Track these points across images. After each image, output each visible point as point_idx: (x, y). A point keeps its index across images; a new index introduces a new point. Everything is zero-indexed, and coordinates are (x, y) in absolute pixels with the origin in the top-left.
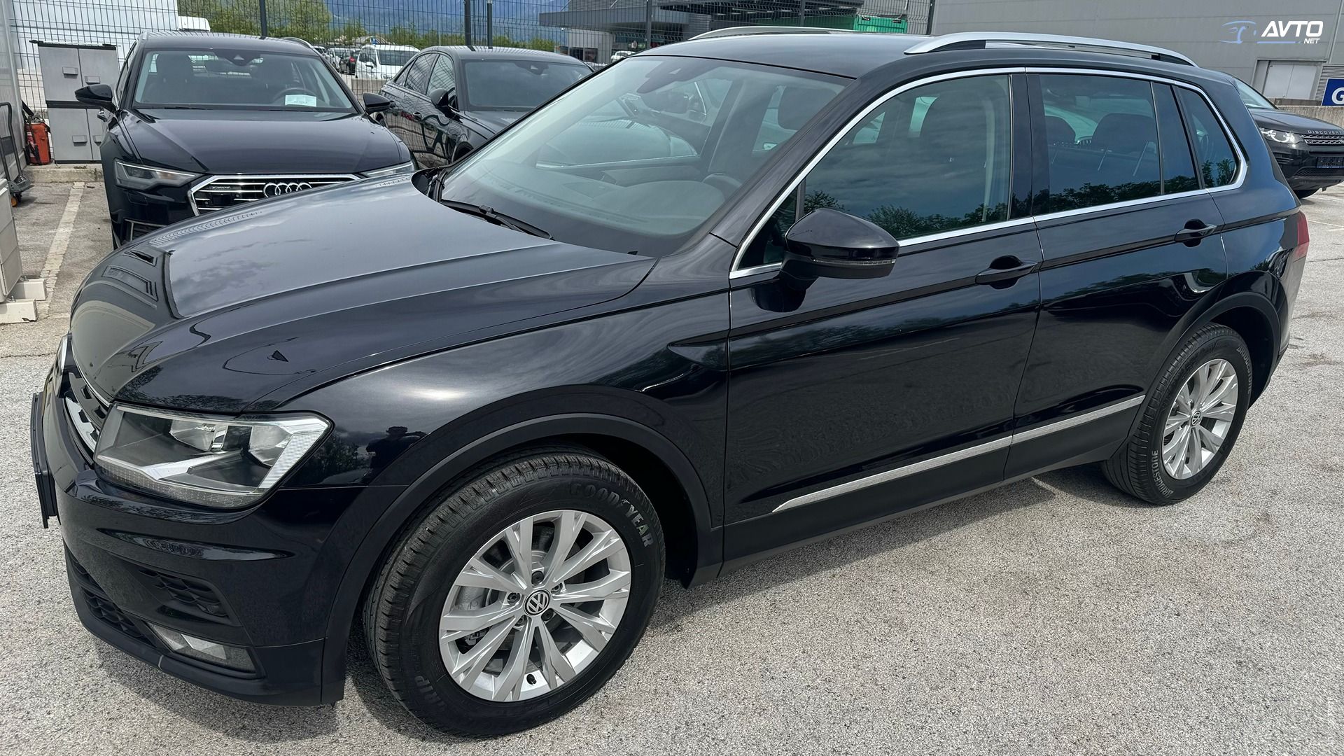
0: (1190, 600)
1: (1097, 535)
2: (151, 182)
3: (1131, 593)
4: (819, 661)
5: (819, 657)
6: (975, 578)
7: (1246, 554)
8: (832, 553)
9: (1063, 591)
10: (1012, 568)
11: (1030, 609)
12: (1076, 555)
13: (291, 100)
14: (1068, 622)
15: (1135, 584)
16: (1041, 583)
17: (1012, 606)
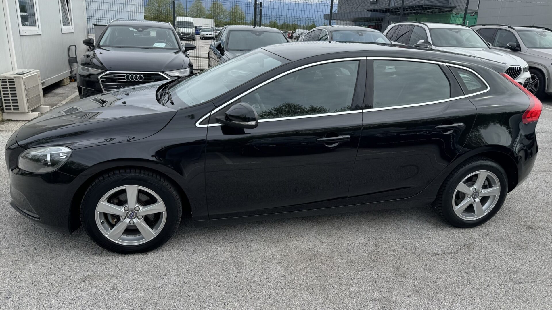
0: (387, 276)
1: (372, 241)
2: (88, 73)
3: (361, 268)
4: (190, 275)
5: (191, 273)
6: (293, 251)
7: (440, 260)
8: (242, 233)
9: (329, 262)
10: (315, 249)
11: (305, 267)
12: (351, 248)
13: (156, 45)
14: (316, 276)
15: (367, 265)
16: (322, 257)
17: (298, 265)
